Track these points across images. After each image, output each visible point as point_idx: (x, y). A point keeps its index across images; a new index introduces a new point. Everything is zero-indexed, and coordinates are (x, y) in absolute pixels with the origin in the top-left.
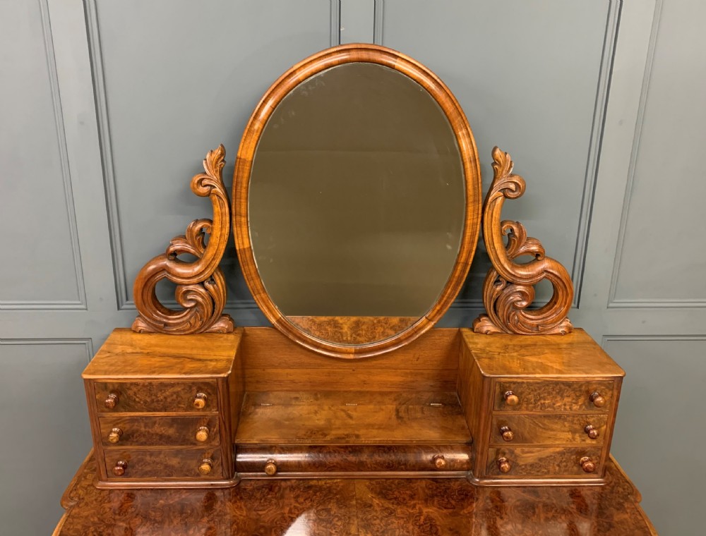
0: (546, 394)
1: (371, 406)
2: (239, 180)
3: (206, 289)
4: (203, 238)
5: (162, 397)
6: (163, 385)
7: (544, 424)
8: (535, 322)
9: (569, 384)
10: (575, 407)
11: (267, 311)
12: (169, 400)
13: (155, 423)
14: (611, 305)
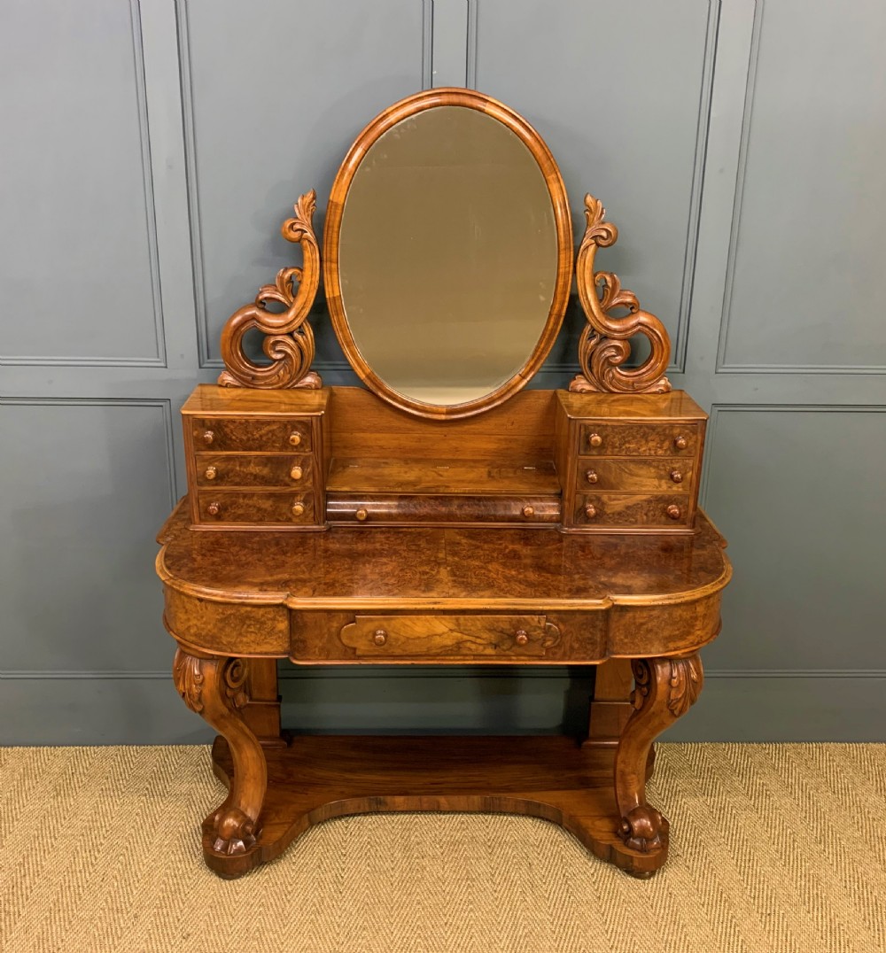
0: (630, 438)
1: (463, 469)
2: (331, 224)
3: (295, 340)
4: (293, 288)
5: (258, 436)
6: (260, 423)
7: (630, 470)
8: (631, 380)
9: (652, 428)
10: (660, 452)
11: (356, 365)
12: (264, 439)
13: (250, 462)
14: (720, 370)
